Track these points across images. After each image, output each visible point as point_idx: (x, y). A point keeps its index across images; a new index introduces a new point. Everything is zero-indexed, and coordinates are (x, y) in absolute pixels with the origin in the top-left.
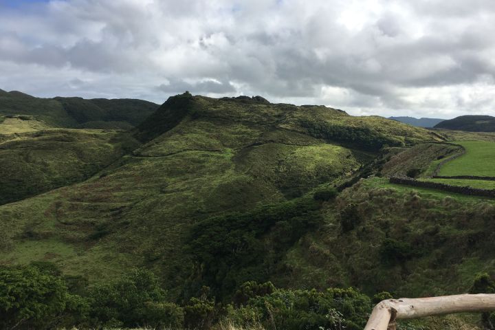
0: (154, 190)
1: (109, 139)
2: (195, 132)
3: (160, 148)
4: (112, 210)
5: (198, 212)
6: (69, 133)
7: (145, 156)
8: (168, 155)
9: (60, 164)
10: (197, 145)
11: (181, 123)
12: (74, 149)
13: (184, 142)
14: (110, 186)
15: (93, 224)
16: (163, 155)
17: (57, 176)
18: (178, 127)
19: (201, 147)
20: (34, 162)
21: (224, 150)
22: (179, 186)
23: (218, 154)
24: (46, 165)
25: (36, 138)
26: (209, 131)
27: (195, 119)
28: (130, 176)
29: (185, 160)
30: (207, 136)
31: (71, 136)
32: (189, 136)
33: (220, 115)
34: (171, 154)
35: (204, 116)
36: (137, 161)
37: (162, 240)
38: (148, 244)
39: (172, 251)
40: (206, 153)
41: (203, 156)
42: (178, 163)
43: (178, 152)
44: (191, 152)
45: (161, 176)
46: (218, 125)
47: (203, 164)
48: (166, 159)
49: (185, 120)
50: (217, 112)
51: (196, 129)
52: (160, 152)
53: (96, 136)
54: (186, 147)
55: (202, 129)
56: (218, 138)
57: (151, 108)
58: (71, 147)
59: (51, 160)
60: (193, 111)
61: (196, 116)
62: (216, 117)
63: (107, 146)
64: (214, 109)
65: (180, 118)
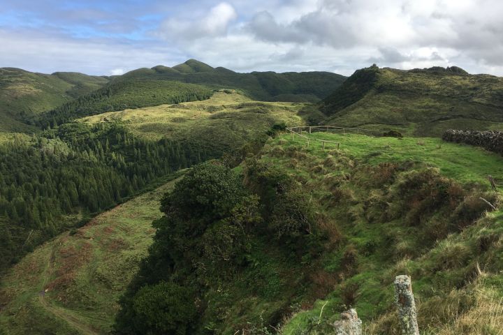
1: (297, 111)
2: (379, 106)
3: (343, 121)
6: (264, 106)
8: (350, 128)
10: (379, 118)
11: (366, 96)
12: (268, 120)
13: (366, 116)
16: (345, 127)
18: (361, 101)
19: (384, 121)
20: (237, 130)
21: (407, 124)
23: (401, 128)
24: (246, 133)
25: (238, 110)
26: (393, 105)
27: (380, 92)
30: (391, 109)
31: (266, 108)
32: (372, 109)
33: (406, 88)
34: (354, 127)
35: (389, 90)
43: (361, 125)
44: (372, 125)
46: (404, 99)
49: (370, 94)
50: (404, 85)
51: (380, 102)
52: (343, 124)
53: (287, 109)
54: (368, 121)
55: (386, 102)
56: (402, 112)
57: (337, 81)
58: (266, 118)
59: (250, 129)
60: (379, 84)
61: (381, 90)
62: (402, 91)
63: (296, 118)
64: (401, 83)
65: (366, 91)
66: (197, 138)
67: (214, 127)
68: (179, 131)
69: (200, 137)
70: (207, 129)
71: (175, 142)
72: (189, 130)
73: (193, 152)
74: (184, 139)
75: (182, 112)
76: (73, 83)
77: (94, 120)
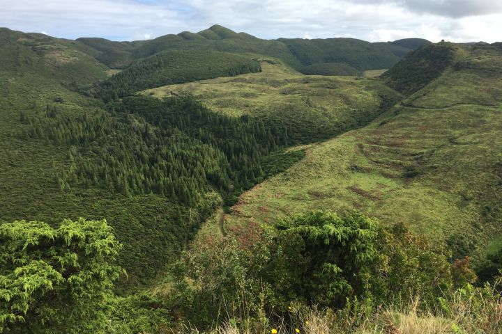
0: (442, 140)
1: (364, 87)
2: (462, 85)
3: (432, 101)
4: (413, 155)
5: (498, 164)
6: (331, 81)
7: (419, 107)
8: (444, 107)
9: (335, 110)
10: (469, 98)
11: (443, 74)
12: (341, 96)
13: (454, 95)
14: (398, 133)
15: (400, 164)
16: (438, 107)
17: (336, 120)
18: (441, 78)
19: (474, 101)
20: (315, 107)
21: (498, 105)
22: (469, 138)
23: (494, 109)
24: (325, 110)
25: (306, 85)
26: (476, 84)
27: (456, 70)
28: (414, 126)
29: (463, 113)
30: (476, 89)
31: (333, 83)
32: (456, 88)
33: (485, 66)
34: (446, 107)
35: (467, 68)
36: (413, 111)
37: (472, 184)
38: (460, 186)
39: (481, 194)
40: (481, 107)
41: (479, 110)
42: (456, 116)
43: (453, 105)
44: (464, 105)
45: (446, 128)
46: (484, 78)
47: (482, 119)
48: (443, 111)
49: (447, 71)
50: (482, 64)
51: (461, 81)
52: (433, 104)
53: (352, 84)
54: (459, 100)
55: (468, 81)
56: (489, 91)
57: (368, 49)
58: (337, 94)
59: (327, 105)
60: (455, 62)
61: (458, 67)
62: (481, 69)
63: (365, 94)
64: (479, 61)
65: (441, 69)
66: (278, 115)
67: (293, 104)
68: (257, 108)
69: (280, 114)
70: (285, 105)
71: (256, 119)
72: (267, 106)
73: (278, 129)
74: (265, 116)
75: (250, 87)
76: (99, 49)
77: (160, 93)
